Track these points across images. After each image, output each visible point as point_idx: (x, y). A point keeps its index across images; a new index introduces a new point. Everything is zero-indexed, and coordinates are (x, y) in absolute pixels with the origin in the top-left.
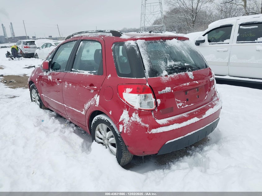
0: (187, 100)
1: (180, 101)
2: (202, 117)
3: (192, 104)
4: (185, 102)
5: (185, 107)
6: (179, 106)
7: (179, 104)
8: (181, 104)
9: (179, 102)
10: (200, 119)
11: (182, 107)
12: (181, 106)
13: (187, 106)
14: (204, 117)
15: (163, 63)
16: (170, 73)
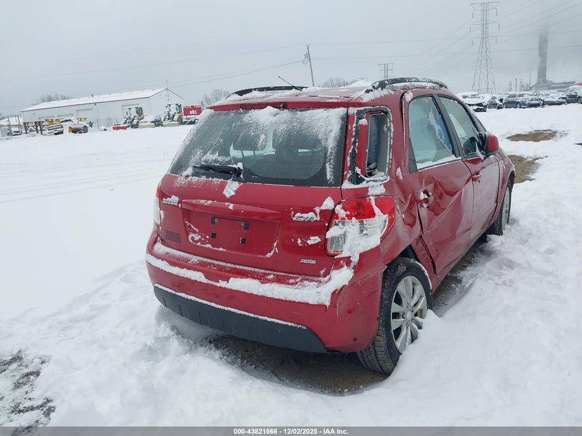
0: (213, 236)
1: (197, 231)
2: (218, 282)
3: (221, 249)
4: (208, 237)
5: (204, 246)
6: (193, 238)
7: (193, 235)
8: (197, 237)
9: (194, 232)
10: (210, 282)
11: (199, 244)
12: (197, 242)
13: (208, 246)
14: (222, 284)
15: (198, 153)
16: (195, 174)
